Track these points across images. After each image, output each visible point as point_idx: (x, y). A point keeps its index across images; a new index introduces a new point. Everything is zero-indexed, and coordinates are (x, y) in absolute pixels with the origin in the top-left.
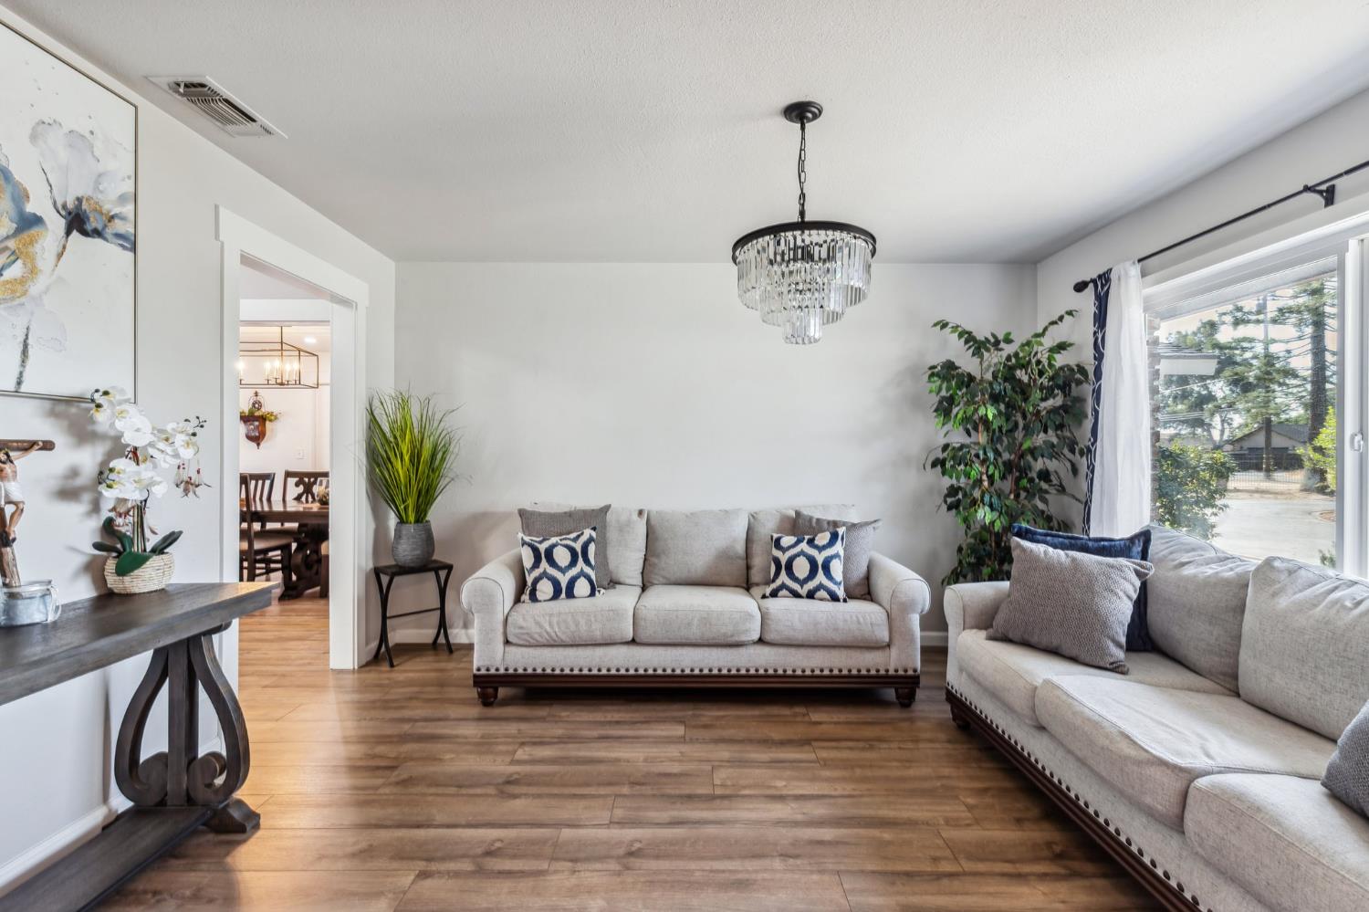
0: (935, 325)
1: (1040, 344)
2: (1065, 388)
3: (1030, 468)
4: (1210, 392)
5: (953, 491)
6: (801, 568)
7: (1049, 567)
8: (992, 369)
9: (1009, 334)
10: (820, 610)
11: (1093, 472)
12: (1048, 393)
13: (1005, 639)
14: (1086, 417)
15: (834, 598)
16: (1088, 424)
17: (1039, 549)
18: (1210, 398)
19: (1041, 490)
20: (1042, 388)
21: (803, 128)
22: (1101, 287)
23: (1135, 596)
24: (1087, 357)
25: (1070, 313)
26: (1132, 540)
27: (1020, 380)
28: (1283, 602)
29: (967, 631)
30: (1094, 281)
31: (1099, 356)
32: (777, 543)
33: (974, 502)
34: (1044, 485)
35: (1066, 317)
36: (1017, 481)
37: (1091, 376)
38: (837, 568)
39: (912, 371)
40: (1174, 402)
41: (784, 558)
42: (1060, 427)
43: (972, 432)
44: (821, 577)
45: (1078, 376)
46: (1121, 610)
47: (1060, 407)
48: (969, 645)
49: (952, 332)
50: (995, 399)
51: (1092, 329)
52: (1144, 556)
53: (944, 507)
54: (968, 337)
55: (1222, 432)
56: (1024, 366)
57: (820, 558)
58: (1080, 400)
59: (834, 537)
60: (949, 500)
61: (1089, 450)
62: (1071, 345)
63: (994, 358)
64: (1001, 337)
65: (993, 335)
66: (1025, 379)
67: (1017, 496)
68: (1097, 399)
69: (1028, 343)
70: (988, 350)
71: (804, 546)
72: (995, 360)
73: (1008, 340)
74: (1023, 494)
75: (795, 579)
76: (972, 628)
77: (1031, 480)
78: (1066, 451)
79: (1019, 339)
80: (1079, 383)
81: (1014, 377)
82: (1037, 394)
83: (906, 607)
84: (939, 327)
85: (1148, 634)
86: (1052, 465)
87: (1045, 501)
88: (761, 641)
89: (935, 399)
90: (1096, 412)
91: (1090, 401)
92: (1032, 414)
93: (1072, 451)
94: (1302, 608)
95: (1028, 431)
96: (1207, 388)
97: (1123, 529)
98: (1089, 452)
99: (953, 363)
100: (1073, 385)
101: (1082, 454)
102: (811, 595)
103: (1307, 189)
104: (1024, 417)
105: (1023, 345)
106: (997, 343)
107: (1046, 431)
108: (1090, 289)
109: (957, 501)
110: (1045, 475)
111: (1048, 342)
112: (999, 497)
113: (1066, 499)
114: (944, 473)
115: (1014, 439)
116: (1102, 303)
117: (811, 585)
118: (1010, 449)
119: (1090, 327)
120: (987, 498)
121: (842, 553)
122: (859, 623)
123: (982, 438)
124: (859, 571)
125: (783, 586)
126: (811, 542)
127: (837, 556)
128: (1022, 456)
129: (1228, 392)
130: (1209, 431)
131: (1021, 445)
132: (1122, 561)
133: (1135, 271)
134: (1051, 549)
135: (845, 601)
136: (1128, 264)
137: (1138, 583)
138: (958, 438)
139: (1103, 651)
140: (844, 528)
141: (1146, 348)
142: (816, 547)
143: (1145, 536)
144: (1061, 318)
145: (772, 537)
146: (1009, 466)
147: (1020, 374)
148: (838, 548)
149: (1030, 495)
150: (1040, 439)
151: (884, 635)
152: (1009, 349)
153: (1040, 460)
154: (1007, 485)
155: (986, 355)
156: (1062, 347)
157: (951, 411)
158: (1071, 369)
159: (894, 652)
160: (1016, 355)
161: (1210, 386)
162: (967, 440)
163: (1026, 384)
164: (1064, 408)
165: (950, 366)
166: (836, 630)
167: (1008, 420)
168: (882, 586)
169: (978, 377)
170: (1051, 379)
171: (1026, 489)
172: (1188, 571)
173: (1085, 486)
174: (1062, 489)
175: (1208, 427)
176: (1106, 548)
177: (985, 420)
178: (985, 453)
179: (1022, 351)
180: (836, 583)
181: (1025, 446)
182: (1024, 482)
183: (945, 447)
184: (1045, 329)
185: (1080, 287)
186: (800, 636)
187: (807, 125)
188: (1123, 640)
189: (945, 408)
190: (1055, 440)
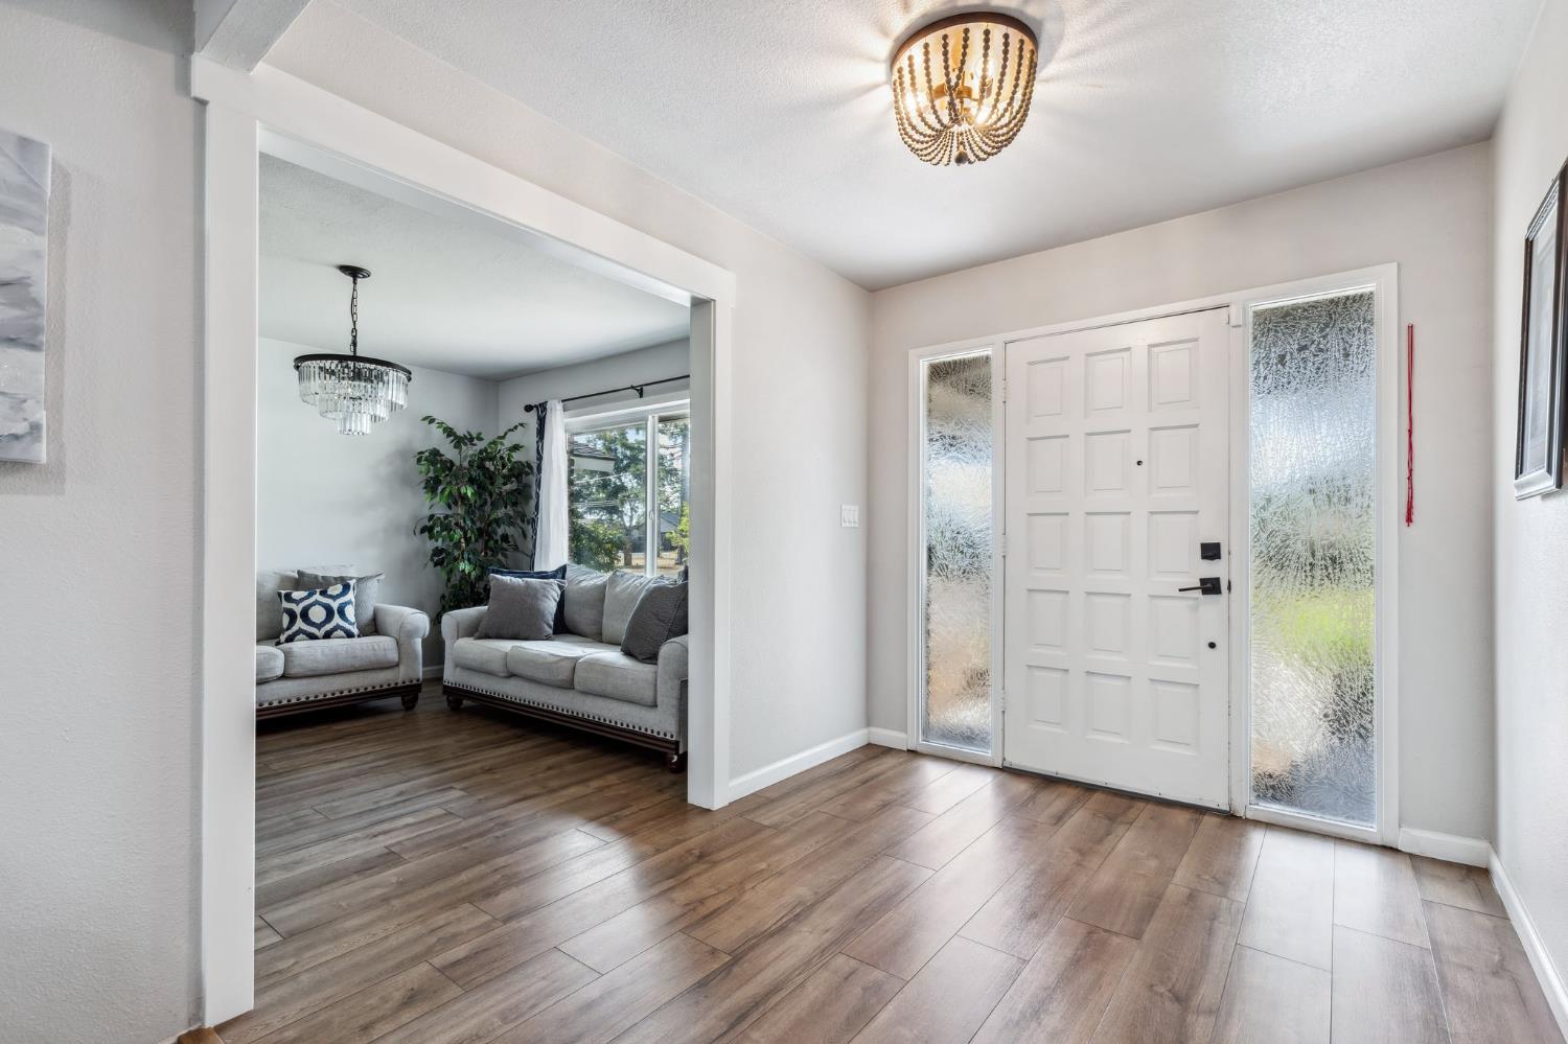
0: (424, 419)
1: (502, 444)
2: (518, 477)
3: (496, 533)
4: (623, 483)
5: (437, 552)
6: (317, 614)
7: (512, 588)
8: (469, 459)
9: (480, 434)
10: (338, 644)
11: (536, 534)
12: (507, 479)
13: (487, 637)
14: (531, 498)
15: (350, 635)
16: (533, 503)
17: (507, 579)
18: (622, 488)
19: (503, 549)
20: (504, 477)
21: (355, 283)
22: (541, 411)
23: (558, 599)
24: (532, 458)
25: (522, 425)
26: (557, 571)
27: (488, 469)
28: (618, 589)
29: (460, 640)
30: (536, 406)
31: (540, 458)
32: (288, 598)
33: (456, 559)
34: (505, 545)
35: (520, 428)
36: (487, 542)
37: (535, 471)
38: (350, 612)
39: (402, 454)
40: (597, 490)
41: (298, 609)
42: (515, 504)
43: (453, 506)
44: (337, 620)
45: (527, 469)
46: (550, 606)
47: (516, 490)
48: (462, 648)
49: (438, 427)
50: (472, 481)
51: (536, 439)
52: (563, 577)
53: (431, 564)
54: (449, 432)
55: (631, 517)
56: (492, 459)
57: (335, 605)
58: (528, 486)
59: (346, 588)
60: (436, 559)
61: (533, 520)
62: (522, 447)
63: (470, 451)
64: (474, 435)
65: (469, 433)
66: (492, 468)
67: (486, 553)
68: (539, 486)
69: (494, 443)
70: (466, 444)
71: (317, 597)
72: (471, 452)
73: (480, 438)
74: (490, 553)
75: (313, 624)
76: (463, 637)
77: (496, 542)
78: (519, 521)
79: (488, 438)
80: (527, 474)
81: (484, 467)
82: (500, 481)
83: (411, 634)
84: (427, 422)
85: (564, 624)
86: (510, 531)
87: (505, 556)
88: (284, 677)
89: (423, 477)
90: (538, 495)
91: (534, 487)
92: (497, 494)
93: (523, 521)
94: (624, 590)
95: (494, 506)
96: (621, 480)
97: (552, 567)
98: (533, 522)
99: (438, 451)
100: (524, 476)
101: (528, 523)
102: (327, 635)
103: (632, 387)
104: (491, 495)
105: (491, 443)
106: (472, 439)
107: (506, 507)
108: (534, 412)
109: (440, 558)
110: (505, 538)
111: (508, 443)
112: (474, 554)
113: (519, 554)
114: (431, 538)
115: (484, 512)
116: (542, 422)
117: (328, 627)
118: (481, 519)
119: (535, 438)
120: (466, 555)
121: (353, 600)
122: (374, 649)
123: (460, 510)
124: (368, 614)
125: (300, 631)
126: (323, 593)
127: (349, 602)
128: (490, 525)
129: (635, 485)
130: (622, 517)
131: (489, 516)
132: (551, 580)
133: (559, 406)
134: (513, 578)
135: (359, 636)
136: (556, 401)
137: (559, 593)
138: (440, 510)
139: (541, 630)
140: (354, 581)
141: (566, 455)
142: (331, 597)
143: (563, 570)
144: (516, 427)
145: (280, 594)
146: (481, 532)
147: (488, 464)
148: (350, 596)
149: (495, 552)
150: (500, 513)
151: (393, 656)
152: (480, 445)
153: (502, 527)
154: (479, 546)
155: (464, 448)
156: (516, 448)
157: (437, 489)
158: (523, 465)
159: (402, 668)
160: (486, 450)
161: (623, 478)
162: (449, 512)
163: (494, 473)
164: (518, 492)
165: (435, 453)
166: (355, 657)
167: (480, 497)
168: (389, 622)
169: (457, 463)
170: (510, 470)
171: (492, 550)
172: (583, 584)
173: (531, 546)
174: (516, 548)
175: (621, 514)
176: (543, 575)
177: (464, 498)
178: (465, 522)
179: (491, 448)
180: (351, 624)
181: (492, 517)
182: (491, 543)
183: (431, 517)
184: (506, 434)
185: (528, 408)
186: (322, 667)
187: (359, 280)
188: (552, 623)
189: (432, 486)
190: (511, 513)
